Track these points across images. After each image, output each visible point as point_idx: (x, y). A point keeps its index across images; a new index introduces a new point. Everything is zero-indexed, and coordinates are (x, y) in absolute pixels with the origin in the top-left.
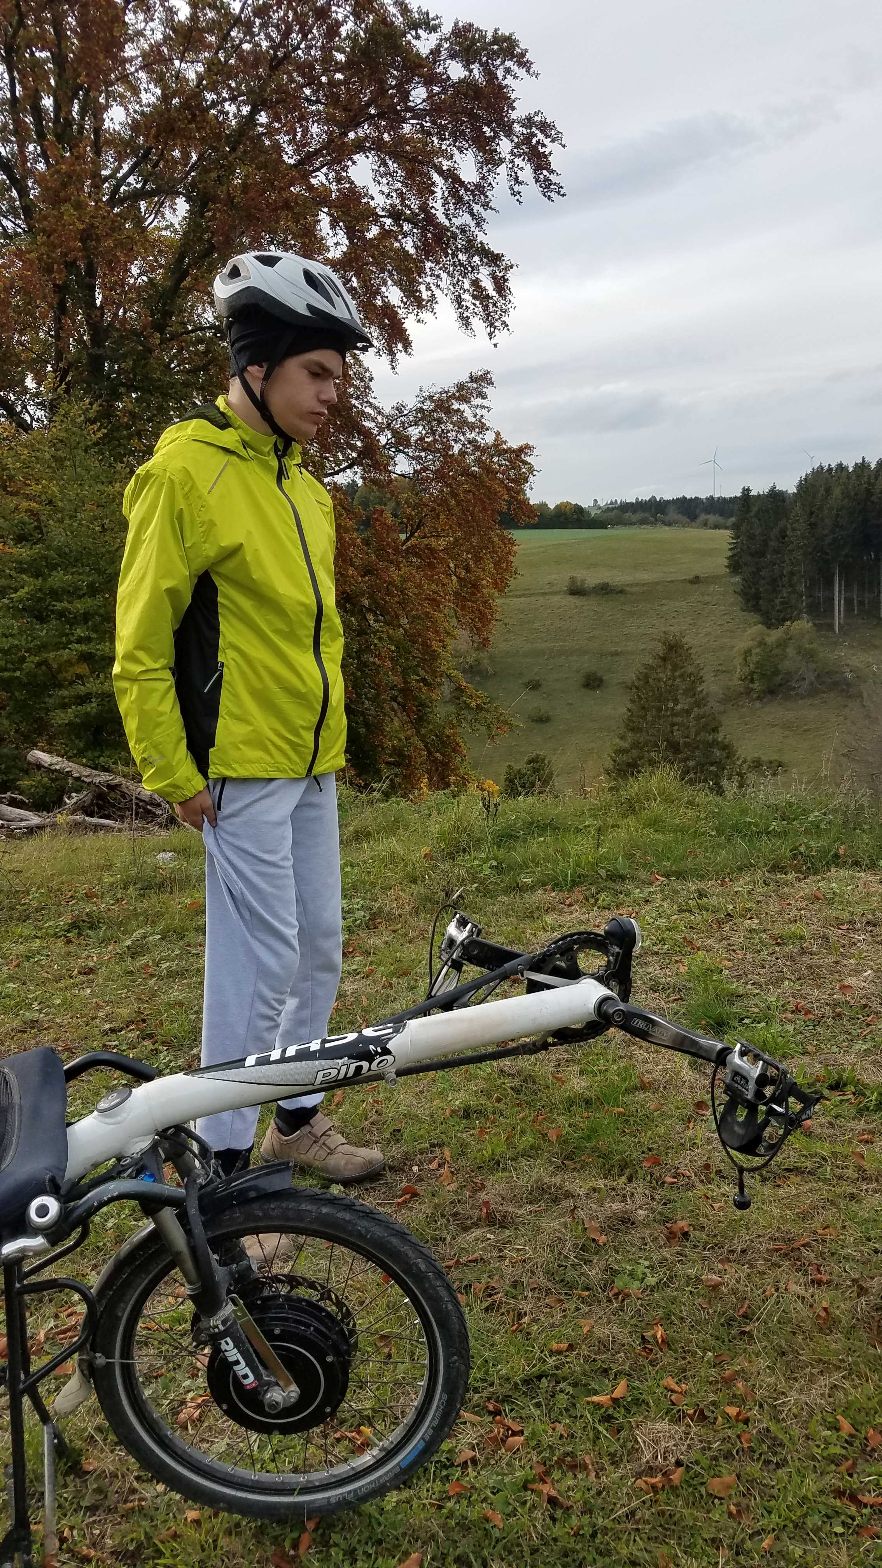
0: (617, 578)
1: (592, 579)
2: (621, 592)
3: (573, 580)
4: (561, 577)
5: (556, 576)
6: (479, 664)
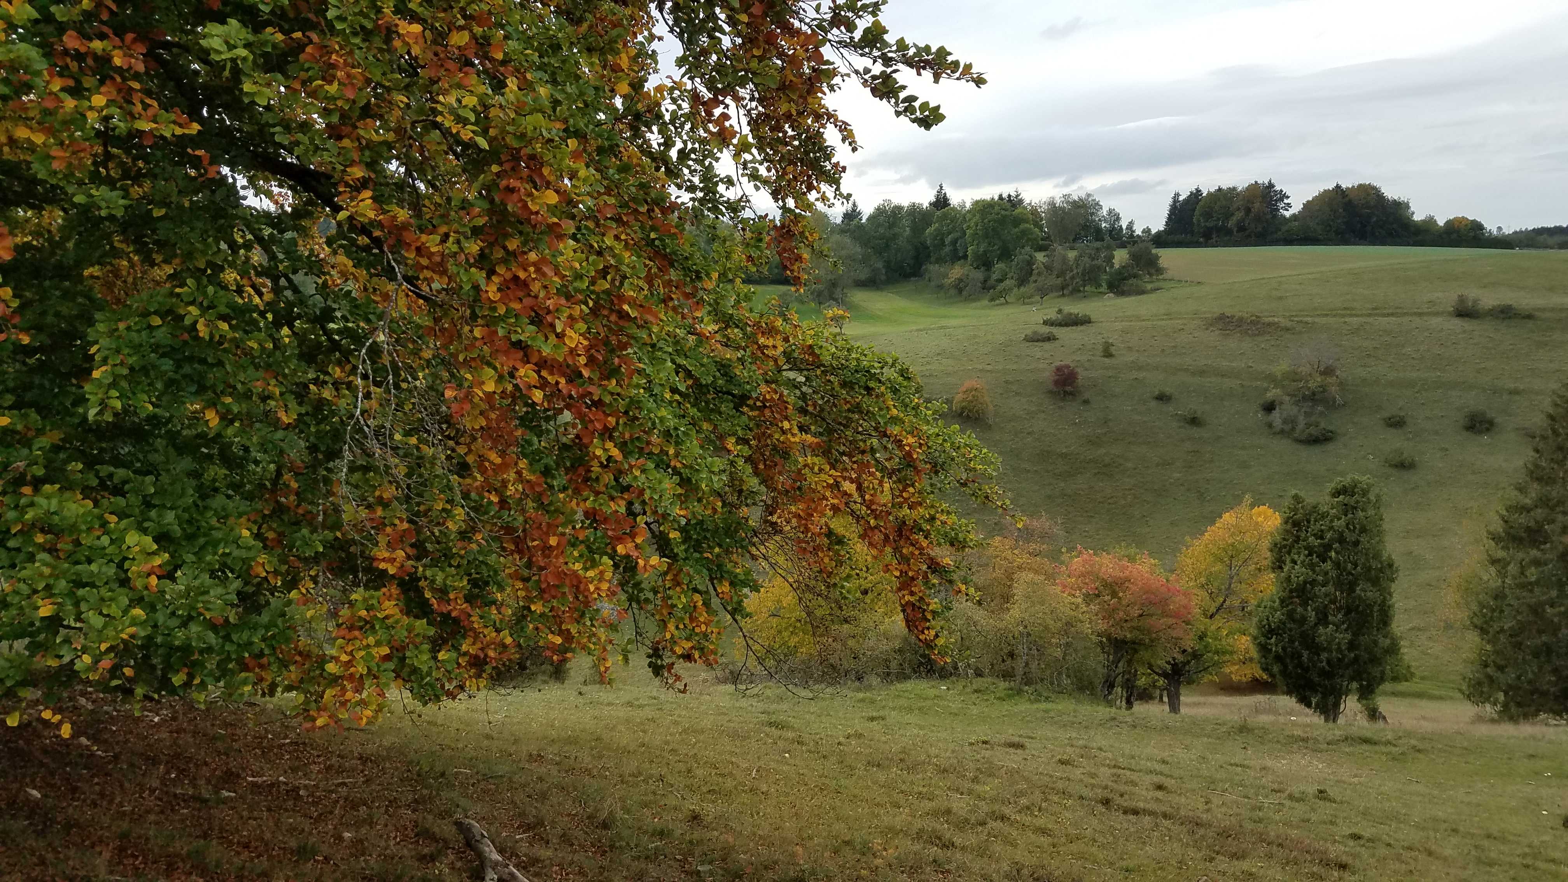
0: (1523, 300)
1: (1489, 300)
2: (1530, 317)
3: (1462, 299)
4: (1448, 297)
5: (1440, 295)
6: (1324, 391)
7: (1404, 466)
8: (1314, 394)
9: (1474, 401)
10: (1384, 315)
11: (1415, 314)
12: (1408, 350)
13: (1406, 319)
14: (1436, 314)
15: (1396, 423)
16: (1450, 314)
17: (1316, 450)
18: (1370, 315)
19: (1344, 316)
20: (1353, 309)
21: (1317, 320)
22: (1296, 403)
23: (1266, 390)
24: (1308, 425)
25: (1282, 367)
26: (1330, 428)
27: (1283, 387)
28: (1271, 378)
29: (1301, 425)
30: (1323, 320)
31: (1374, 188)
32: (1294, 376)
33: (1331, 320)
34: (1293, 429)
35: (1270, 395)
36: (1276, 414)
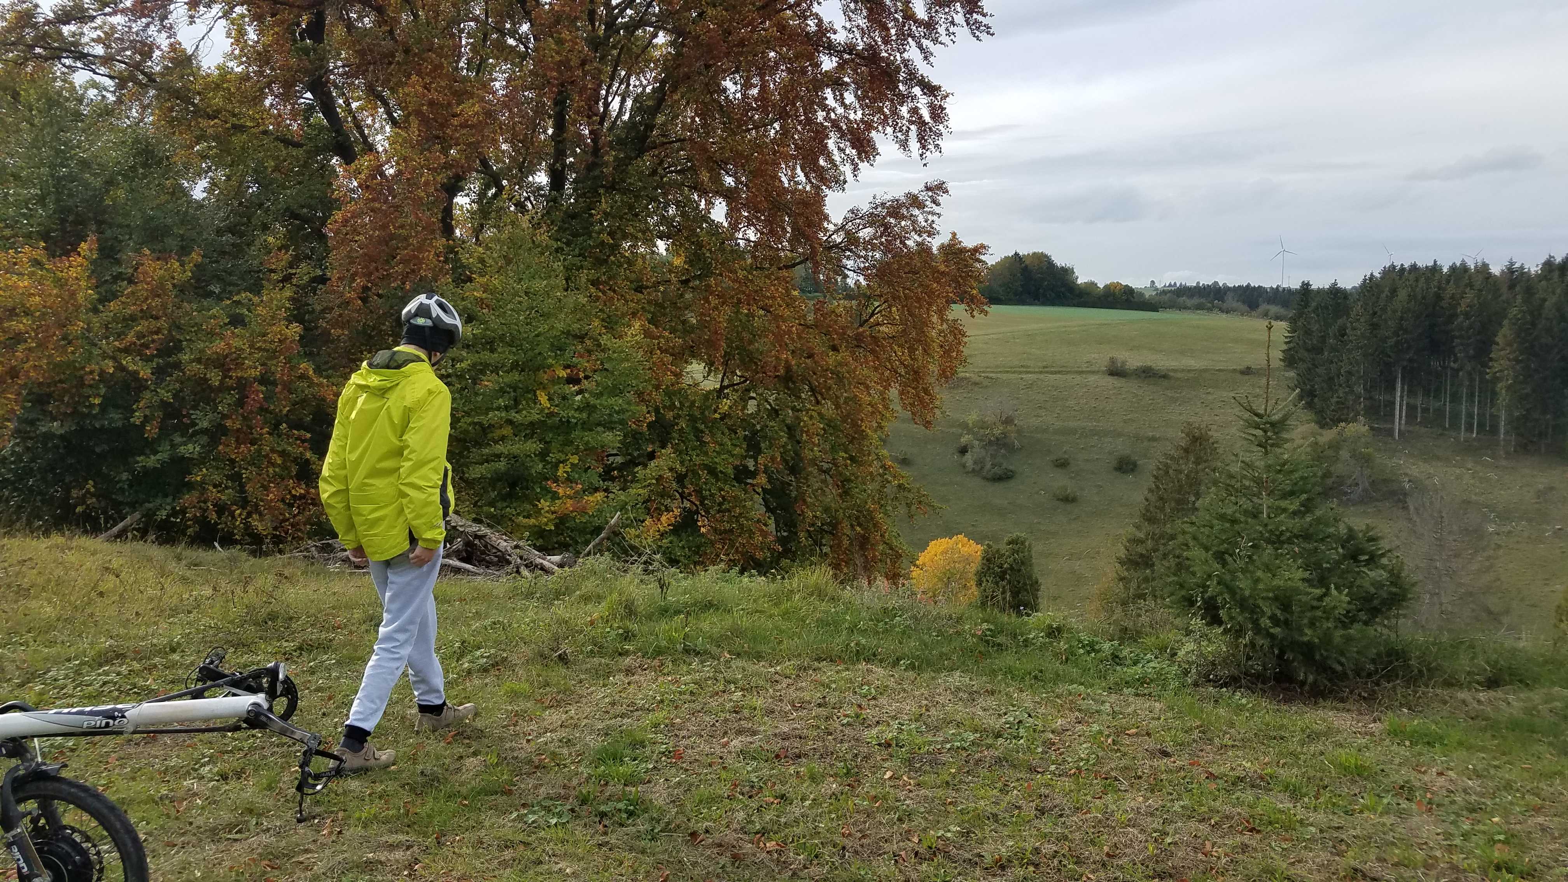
0: (1161, 362)
1: (1134, 361)
2: (1165, 377)
3: (1113, 361)
4: (1101, 357)
5: (1096, 356)
6: (1005, 437)
7: (1068, 500)
8: (998, 439)
9: (1122, 447)
10: (1052, 373)
11: (1076, 372)
12: (1071, 403)
13: (1069, 377)
14: (1093, 372)
15: (1062, 464)
16: (1103, 373)
17: (1000, 487)
18: (1041, 372)
19: (1020, 373)
20: (1029, 367)
21: (999, 375)
22: (984, 447)
23: (961, 435)
24: (994, 466)
25: (972, 417)
26: (1011, 468)
27: (973, 433)
28: (965, 426)
29: (988, 466)
30: (1004, 376)
31: (1046, 256)
32: (983, 425)
33: (1012, 376)
34: (982, 468)
35: (964, 440)
36: (968, 456)
